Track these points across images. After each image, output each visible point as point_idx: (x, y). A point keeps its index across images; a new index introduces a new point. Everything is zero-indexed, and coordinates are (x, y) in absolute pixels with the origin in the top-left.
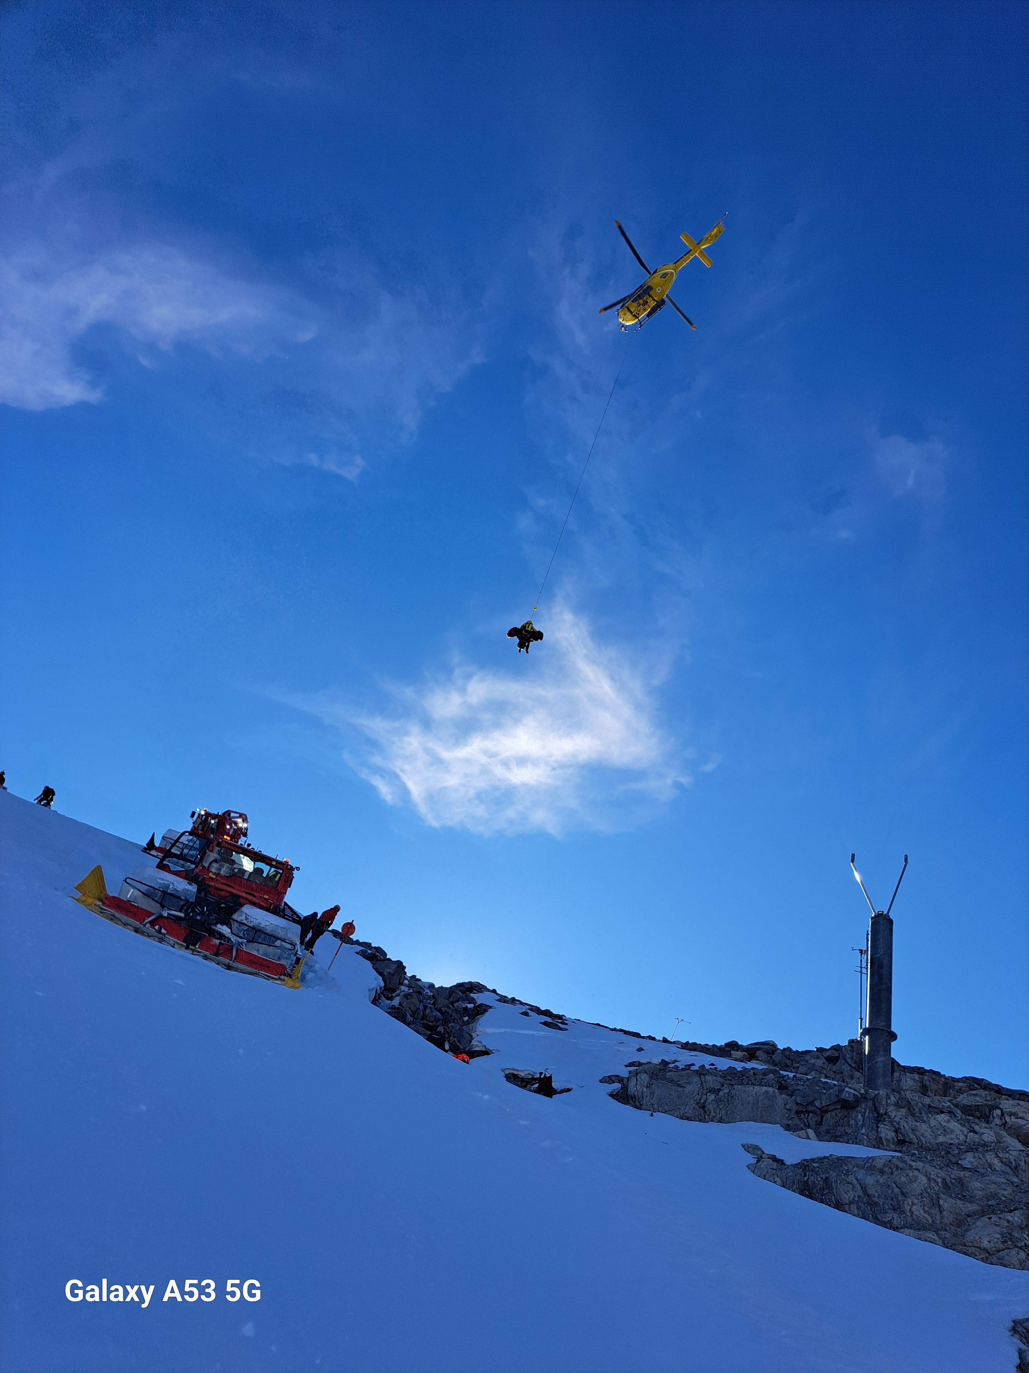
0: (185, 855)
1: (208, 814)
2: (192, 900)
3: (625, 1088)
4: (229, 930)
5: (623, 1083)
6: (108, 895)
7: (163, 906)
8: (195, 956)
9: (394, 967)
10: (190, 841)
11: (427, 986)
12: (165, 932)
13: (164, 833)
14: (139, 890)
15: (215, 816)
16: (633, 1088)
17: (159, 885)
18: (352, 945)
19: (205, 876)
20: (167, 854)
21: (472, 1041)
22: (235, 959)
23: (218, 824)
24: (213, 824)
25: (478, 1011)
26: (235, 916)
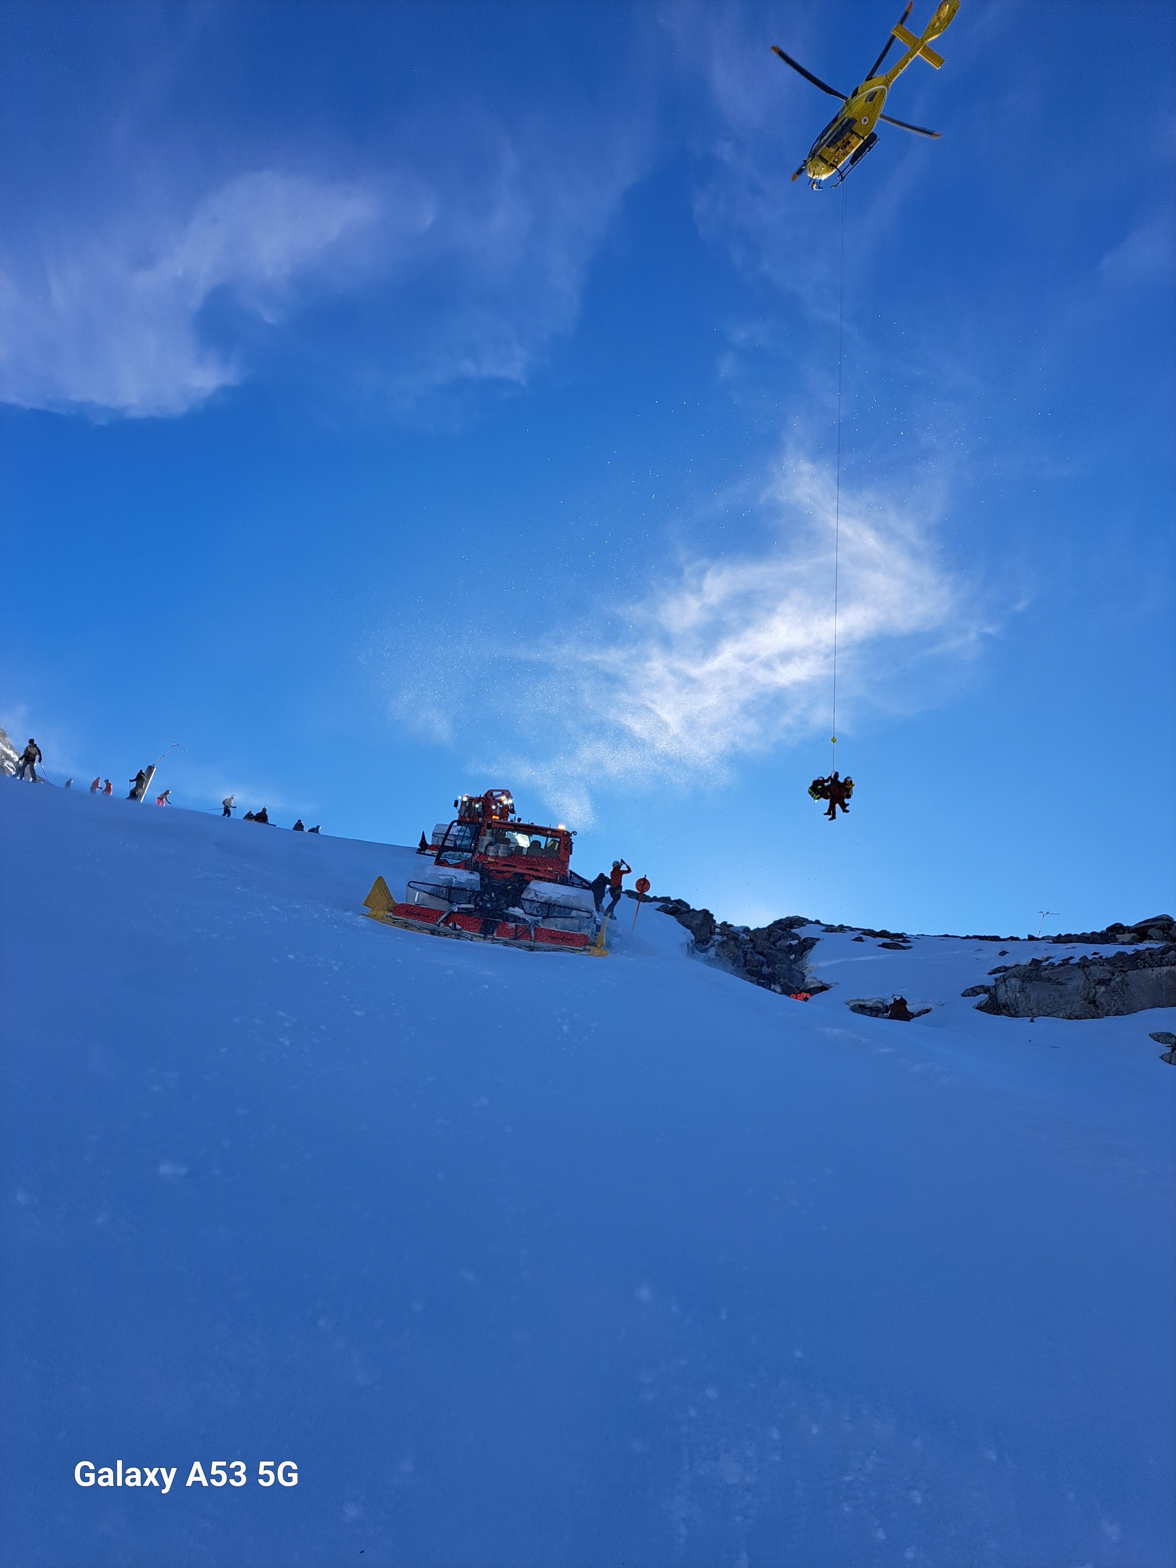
0: (459, 845)
1: (471, 800)
2: (478, 888)
3: (993, 997)
4: (522, 911)
5: (990, 993)
6: (396, 904)
7: (451, 902)
8: (495, 945)
9: (701, 916)
10: (460, 831)
11: (741, 930)
12: (460, 927)
13: (433, 829)
14: (425, 892)
15: (478, 800)
16: (1003, 996)
17: (442, 882)
18: (651, 902)
19: (484, 862)
20: (442, 849)
21: (806, 978)
22: (535, 939)
23: (483, 806)
24: (478, 808)
25: (805, 946)
26: (524, 896)
